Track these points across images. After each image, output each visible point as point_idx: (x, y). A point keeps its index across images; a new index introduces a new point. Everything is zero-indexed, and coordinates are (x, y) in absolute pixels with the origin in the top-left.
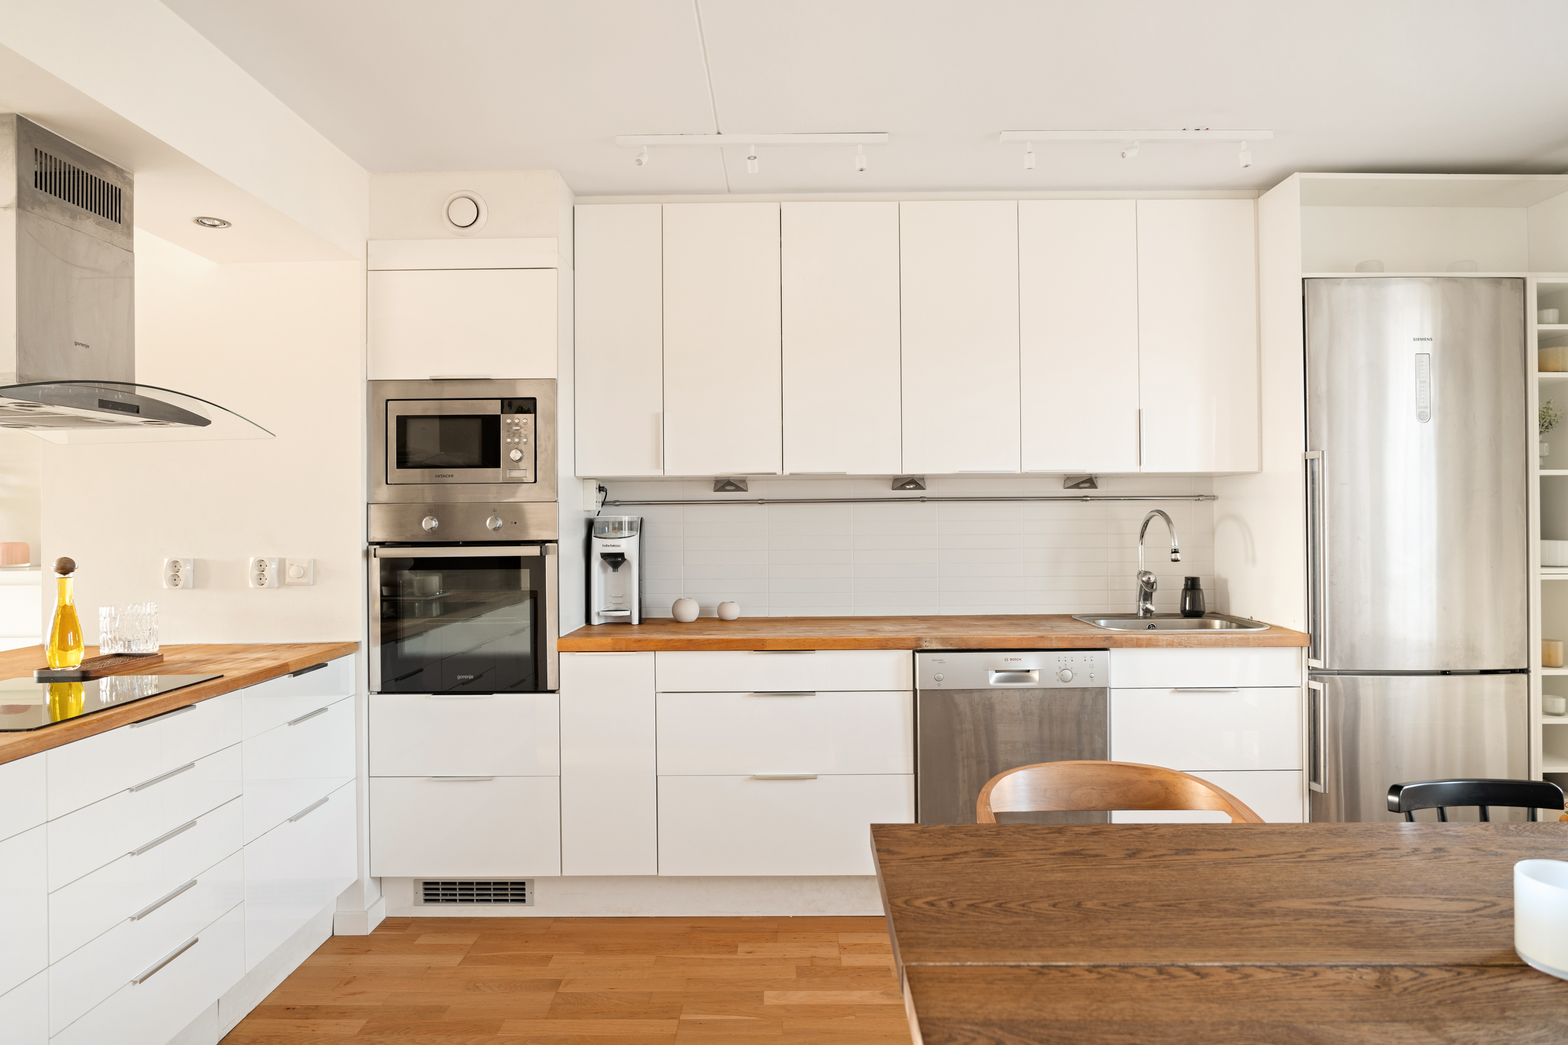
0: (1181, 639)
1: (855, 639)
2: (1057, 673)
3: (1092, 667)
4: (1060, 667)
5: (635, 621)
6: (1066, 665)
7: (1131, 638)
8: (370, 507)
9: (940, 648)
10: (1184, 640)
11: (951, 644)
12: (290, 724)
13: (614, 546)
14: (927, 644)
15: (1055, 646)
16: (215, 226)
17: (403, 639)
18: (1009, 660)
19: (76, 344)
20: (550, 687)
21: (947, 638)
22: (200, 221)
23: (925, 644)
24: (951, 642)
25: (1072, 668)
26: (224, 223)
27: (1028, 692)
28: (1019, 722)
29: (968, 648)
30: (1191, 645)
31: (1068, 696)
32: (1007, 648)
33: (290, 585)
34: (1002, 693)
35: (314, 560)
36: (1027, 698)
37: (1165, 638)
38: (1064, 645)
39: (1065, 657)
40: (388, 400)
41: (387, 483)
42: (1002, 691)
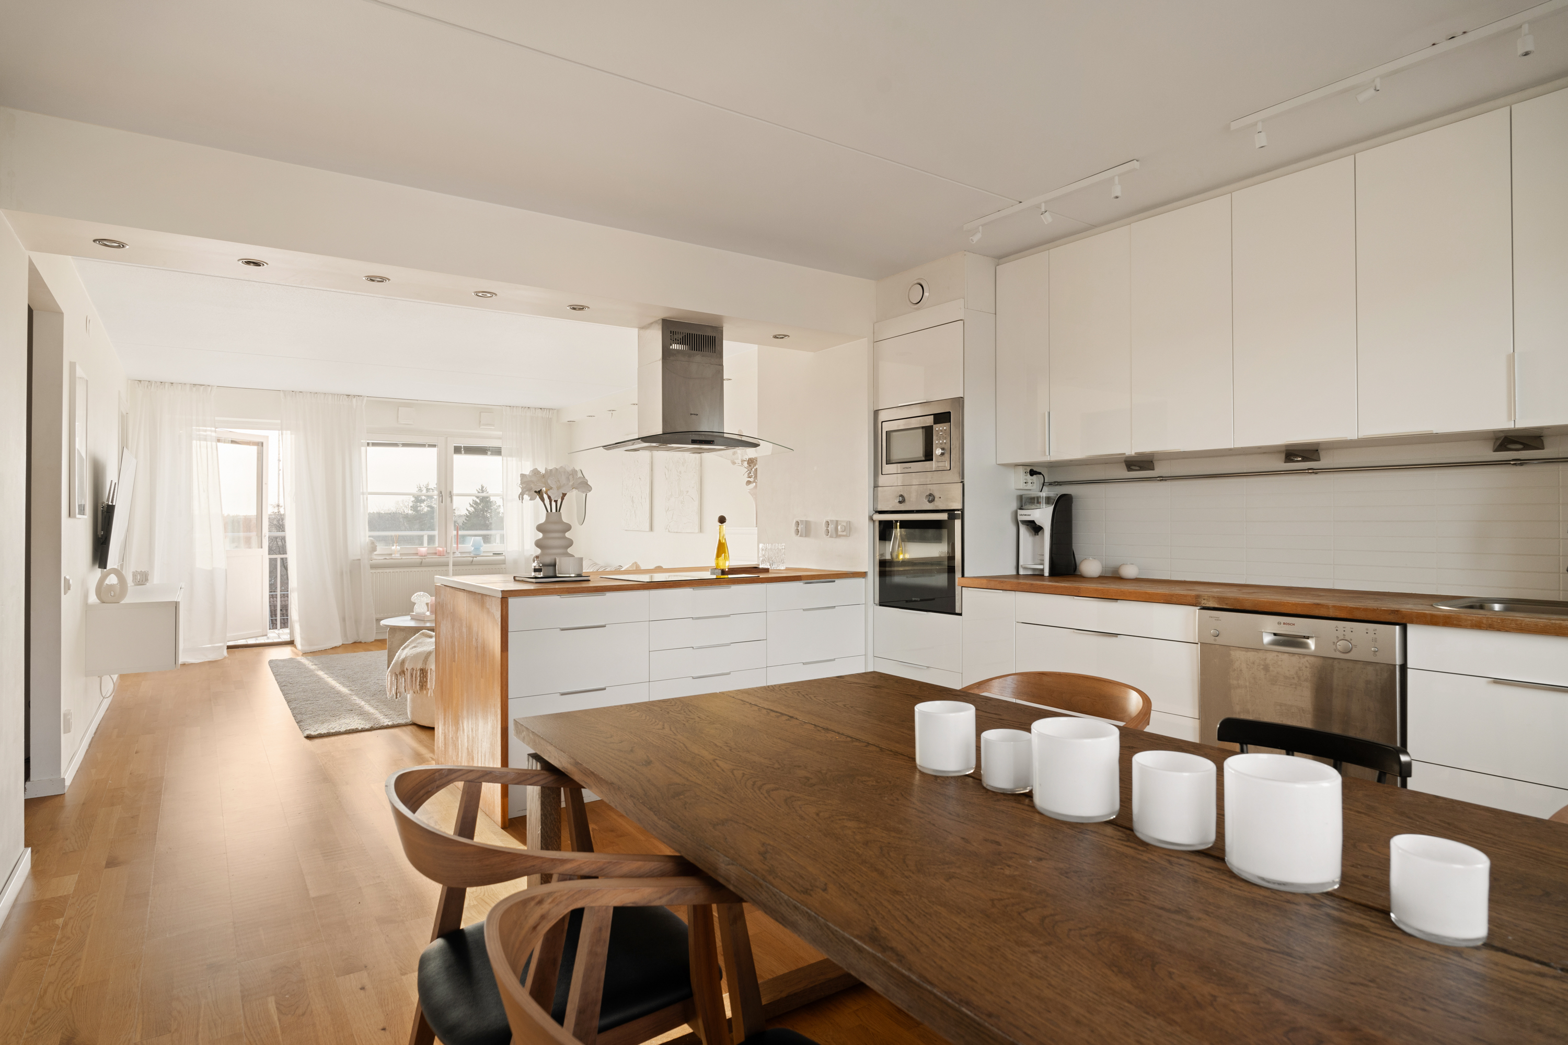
0: (1492, 621)
1: (1146, 592)
2: (1334, 643)
3: (1375, 640)
4: (1337, 637)
5: (1046, 573)
6: (1344, 635)
7: (1425, 614)
8: (877, 490)
9: (1216, 606)
10: (1497, 622)
11: (1227, 604)
12: (804, 610)
13: (1025, 515)
14: (1205, 601)
15: (1332, 614)
16: (783, 338)
17: (894, 575)
18: (1282, 623)
19: (691, 414)
20: (958, 611)
21: (1224, 598)
22: (775, 337)
23: (1203, 602)
24: (1226, 602)
25: (1351, 640)
26: (786, 336)
27: (1304, 658)
28: (1294, 686)
29: (1242, 608)
30: (1506, 629)
31: (1348, 668)
32: (1281, 612)
33: (840, 536)
34: (1277, 656)
35: (850, 522)
36: (1303, 664)
37: (1469, 618)
38: (1342, 615)
39: (1344, 628)
40: (882, 422)
41: (882, 474)
42: (1276, 654)
